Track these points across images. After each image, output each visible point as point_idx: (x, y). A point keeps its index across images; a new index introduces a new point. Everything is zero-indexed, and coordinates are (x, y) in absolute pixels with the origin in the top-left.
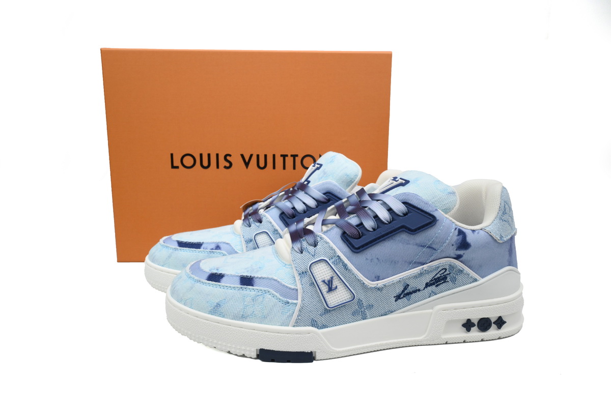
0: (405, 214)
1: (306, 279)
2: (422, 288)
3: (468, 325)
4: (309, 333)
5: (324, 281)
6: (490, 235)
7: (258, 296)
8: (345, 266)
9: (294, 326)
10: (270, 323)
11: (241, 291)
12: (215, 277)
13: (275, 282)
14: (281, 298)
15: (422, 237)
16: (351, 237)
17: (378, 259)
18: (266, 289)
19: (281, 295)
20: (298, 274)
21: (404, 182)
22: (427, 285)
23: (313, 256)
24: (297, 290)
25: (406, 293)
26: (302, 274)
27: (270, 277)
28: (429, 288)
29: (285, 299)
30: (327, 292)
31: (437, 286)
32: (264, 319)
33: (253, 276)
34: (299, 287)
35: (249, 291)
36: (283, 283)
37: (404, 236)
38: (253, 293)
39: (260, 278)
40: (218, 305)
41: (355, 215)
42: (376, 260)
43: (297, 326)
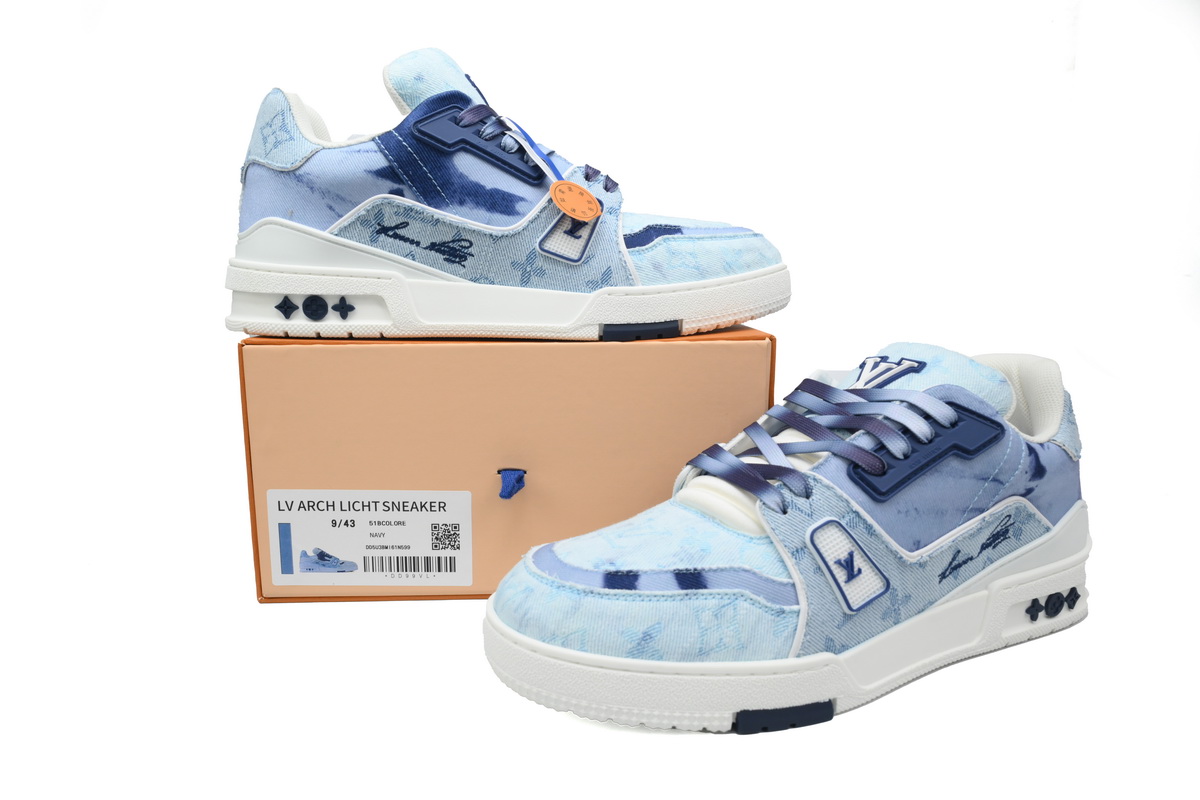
0: (954, 425)
1: (806, 561)
2: (974, 553)
3: (1033, 610)
4: (827, 665)
5: (838, 562)
6: (1064, 450)
7: (724, 606)
8: (869, 528)
9: (798, 656)
10: (753, 657)
11: (687, 602)
12: (621, 580)
13: (746, 575)
14: (769, 604)
15: (981, 463)
16: (870, 474)
17: (916, 509)
18: (736, 590)
19: (768, 599)
20: (790, 555)
21: (916, 365)
22: (984, 547)
23: (810, 515)
24: (793, 585)
25: (955, 566)
26: (797, 552)
27: (736, 566)
28: (985, 552)
29: (778, 606)
30: (846, 582)
31: (994, 547)
32: (741, 650)
33: (699, 567)
34: (797, 578)
35: (701, 600)
36: (765, 575)
37: (953, 464)
38: (712, 603)
39: (715, 571)
40: (647, 637)
41: (862, 431)
42: (913, 513)
43: (804, 655)
